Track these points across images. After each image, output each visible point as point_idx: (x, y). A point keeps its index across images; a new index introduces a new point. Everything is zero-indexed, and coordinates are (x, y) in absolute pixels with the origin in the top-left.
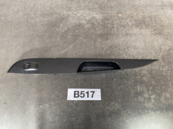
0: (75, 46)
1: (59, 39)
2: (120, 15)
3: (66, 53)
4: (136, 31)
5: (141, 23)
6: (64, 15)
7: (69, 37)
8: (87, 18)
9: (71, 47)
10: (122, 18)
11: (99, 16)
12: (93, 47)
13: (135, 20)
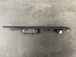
0: (39, 20)
1: (31, 17)
2: (60, 5)
3: (35, 24)
4: (67, 13)
5: (69, 9)
6: (33, 5)
7: (36, 16)
8: (44, 7)
9: (37, 20)
10: (60, 7)
11: (49, 6)
12: (47, 21)
13: (67, 8)
